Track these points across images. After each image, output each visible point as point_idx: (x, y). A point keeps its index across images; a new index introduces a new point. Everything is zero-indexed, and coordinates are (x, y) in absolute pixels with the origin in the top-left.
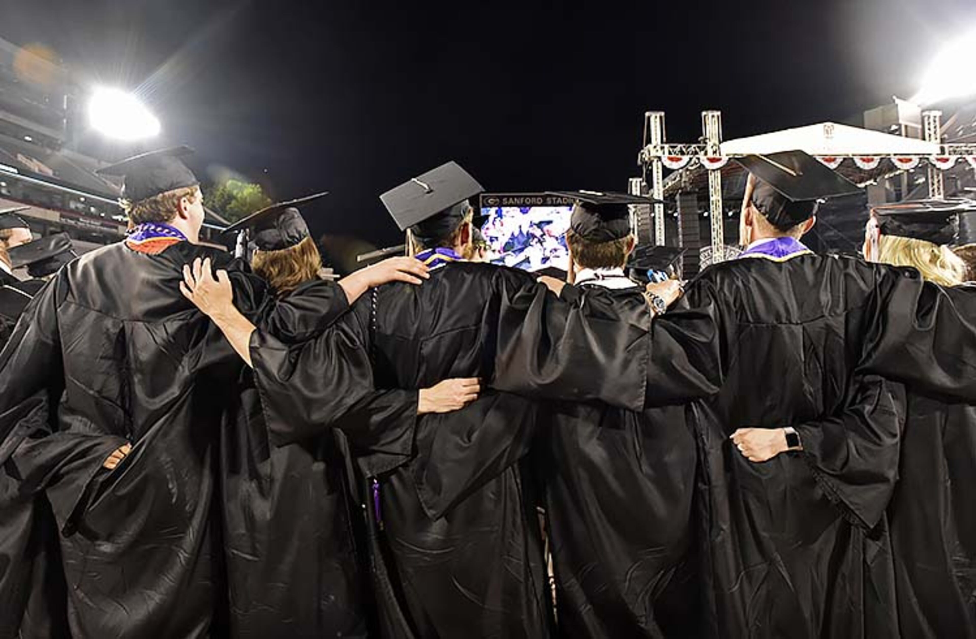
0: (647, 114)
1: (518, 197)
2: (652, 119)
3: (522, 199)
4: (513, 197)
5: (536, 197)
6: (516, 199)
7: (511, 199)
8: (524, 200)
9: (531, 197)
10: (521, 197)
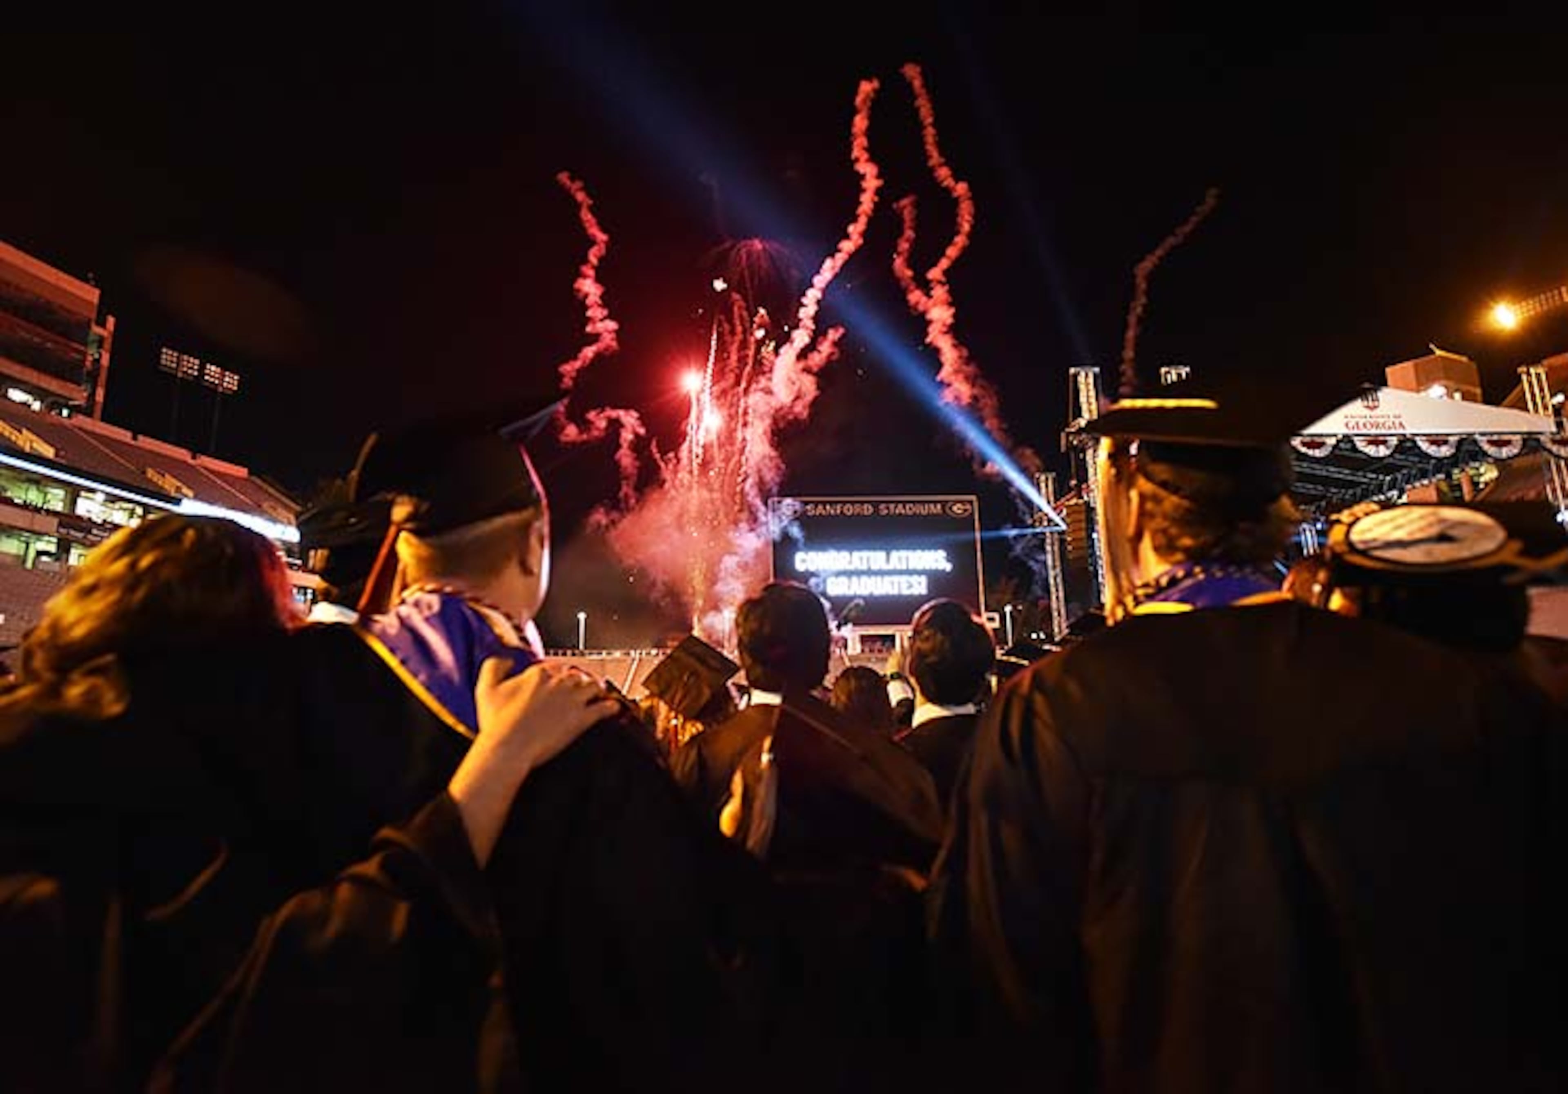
0: (1072, 370)
1: (831, 503)
2: (1081, 379)
3: (839, 507)
4: (824, 503)
5: (862, 503)
6: (828, 507)
7: (820, 507)
8: (842, 508)
9: (853, 503)
10: (837, 502)
